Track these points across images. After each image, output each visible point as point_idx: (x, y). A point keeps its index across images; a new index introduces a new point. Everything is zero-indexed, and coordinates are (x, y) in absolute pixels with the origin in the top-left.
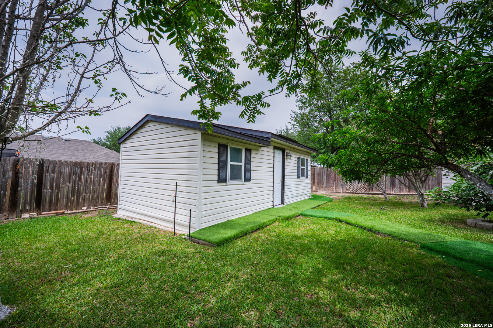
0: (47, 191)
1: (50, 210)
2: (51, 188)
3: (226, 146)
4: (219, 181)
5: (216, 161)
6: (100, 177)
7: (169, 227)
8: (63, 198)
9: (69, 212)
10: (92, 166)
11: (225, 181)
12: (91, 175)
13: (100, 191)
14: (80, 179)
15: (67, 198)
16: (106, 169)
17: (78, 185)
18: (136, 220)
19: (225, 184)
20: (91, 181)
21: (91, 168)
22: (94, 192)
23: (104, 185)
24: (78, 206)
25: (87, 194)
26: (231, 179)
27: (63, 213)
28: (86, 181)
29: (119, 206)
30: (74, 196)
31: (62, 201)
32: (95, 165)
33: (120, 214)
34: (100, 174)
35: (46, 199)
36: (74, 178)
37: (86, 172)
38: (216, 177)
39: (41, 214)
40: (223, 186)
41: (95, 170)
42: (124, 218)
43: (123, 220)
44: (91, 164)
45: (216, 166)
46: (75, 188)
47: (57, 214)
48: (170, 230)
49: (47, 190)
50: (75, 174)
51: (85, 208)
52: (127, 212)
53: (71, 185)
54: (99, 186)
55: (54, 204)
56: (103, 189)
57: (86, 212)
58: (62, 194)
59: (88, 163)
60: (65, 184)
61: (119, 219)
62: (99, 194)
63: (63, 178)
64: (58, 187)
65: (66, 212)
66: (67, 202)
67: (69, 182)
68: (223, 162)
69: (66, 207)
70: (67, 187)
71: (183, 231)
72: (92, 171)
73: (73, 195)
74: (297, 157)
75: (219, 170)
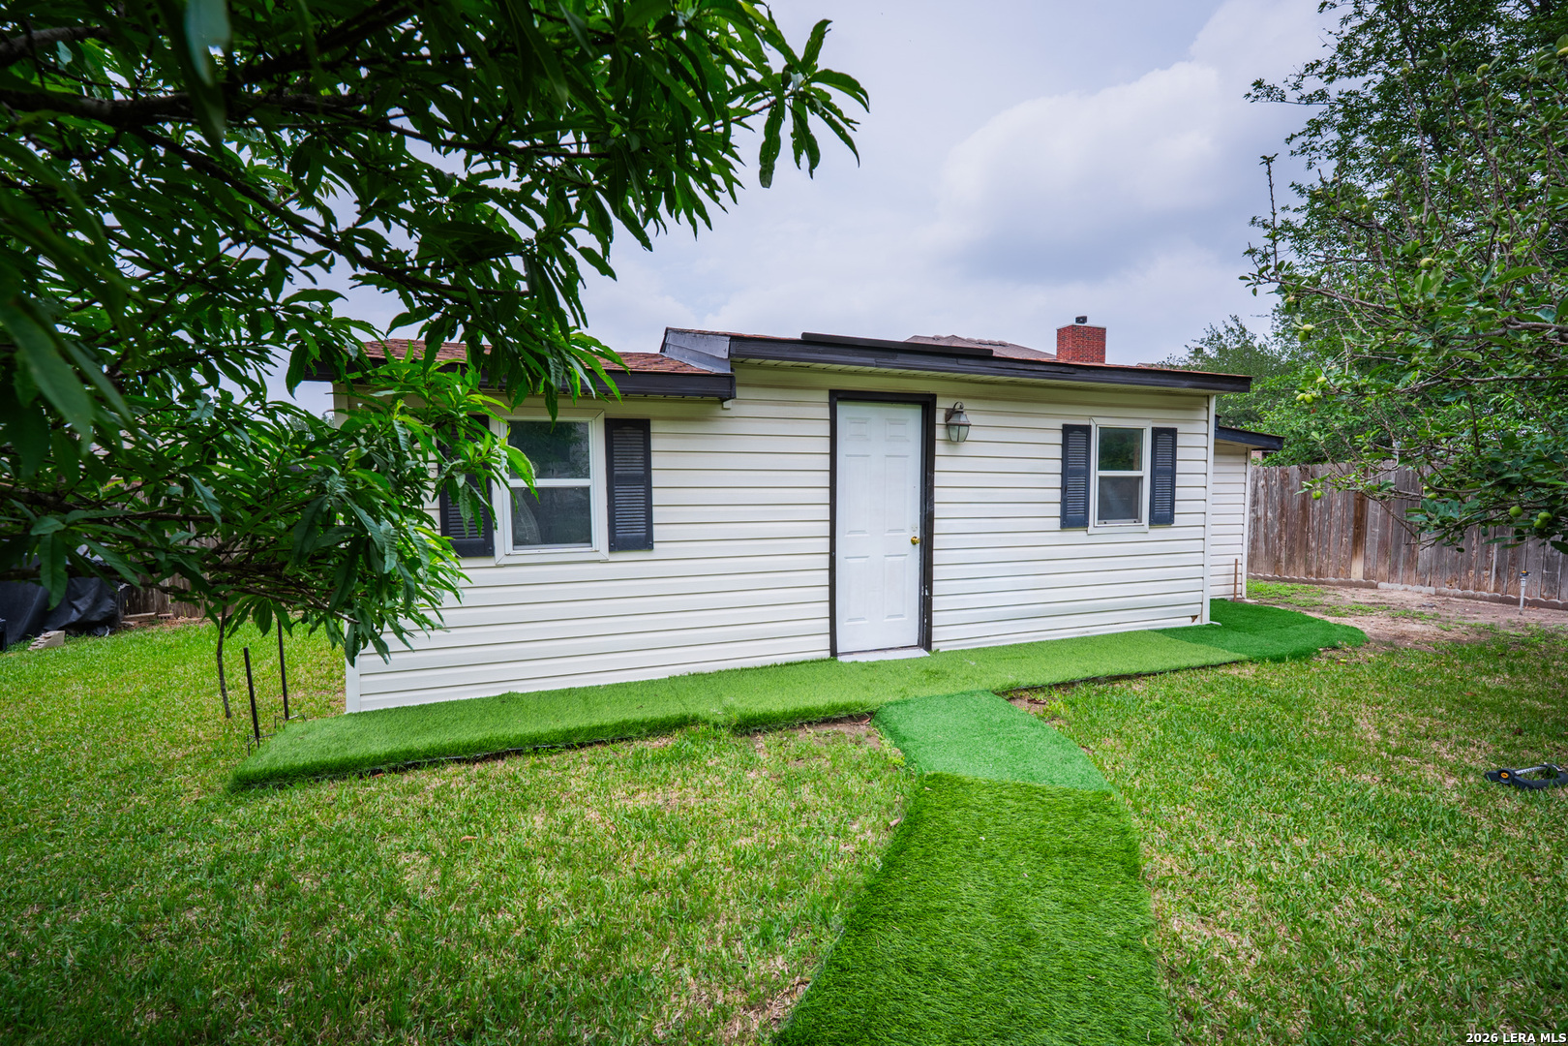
19: (484, 562)
26: (522, 539)
74: (1058, 424)
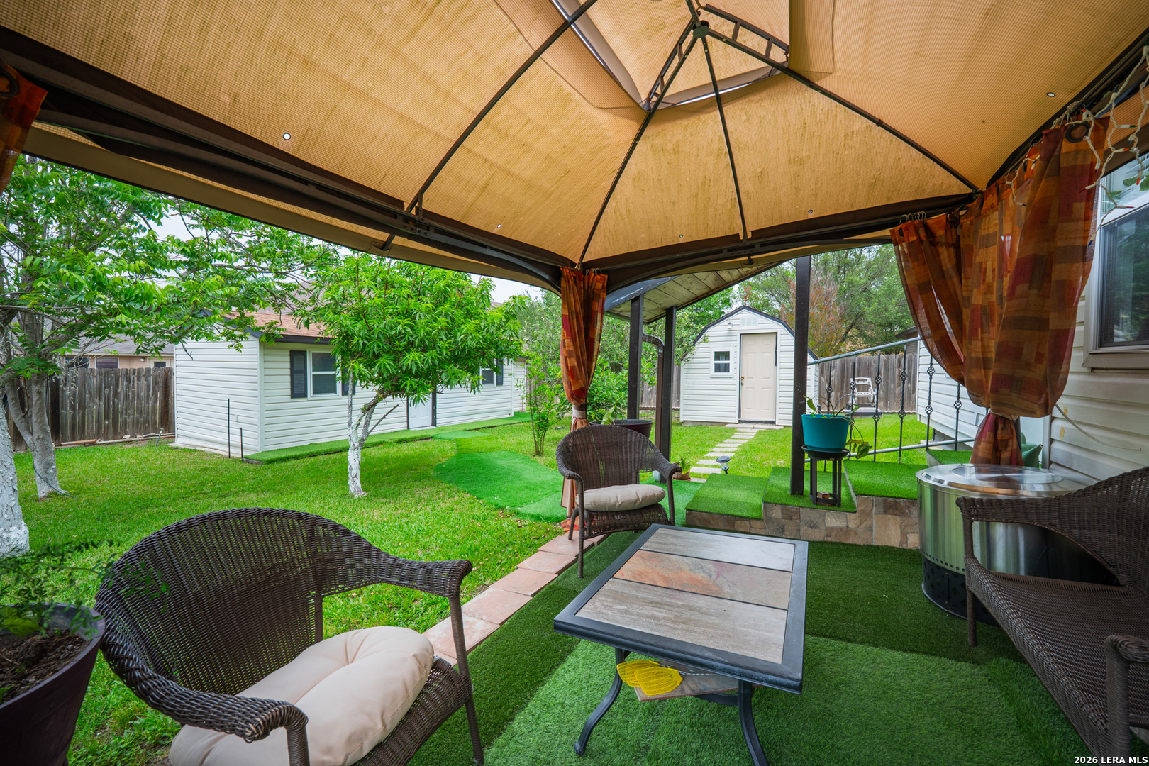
0: (66, 413)
1: (74, 439)
2: (73, 408)
3: (304, 353)
4: (294, 395)
5: (288, 372)
6: (149, 390)
7: (224, 451)
8: (92, 421)
9: (103, 442)
10: (134, 374)
11: (305, 395)
12: (133, 387)
13: (150, 411)
14: (116, 394)
15: (98, 421)
16: (156, 378)
17: (114, 402)
18: (197, 448)
19: (305, 399)
20: (134, 397)
21: (132, 377)
22: (140, 412)
23: (156, 401)
24: (116, 434)
25: (129, 415)
26: (315, 392)
27: (93, 444)
28: (126, 396)
29: (177, 432)
30: (108, 419)
31: (90, 426)
32: (139, 373)
33: (180, 442)
34: (148, 386)
35: (66, 423)
36: (107, 392)
37: (125, 383)
38: (289, 392)
39: (61, 445)
40: (300, 402)
41: (138, 379)
42: (183, 447)
43: (182, 449)
44: (132, 372)
45: (288, 379)
46: (108, 407)
47: (84, 444)
48: (224, 454)
49: (66, 410)
50: (108, 386)
51: (127, 437)
52: (188, 439)
53: (102, 403)
54: (148, 403)
55: (78, 432)
56: (154, 408)
57: (130, 442)
58: (90, 416)
59: (127, 370)
60: (93, 401)
61: (177, 448)
62: (148, 415)
63: (90, 393)
64: (83, 406)
65: (98, 442)
66: (99, 428)
67: (100, 399)
68: (300, 372)
69: (98, 436)
70: (96, 406)
71: (236, 453)
72: (134, 381)
73: (107, 417)
75: (292, 382)
